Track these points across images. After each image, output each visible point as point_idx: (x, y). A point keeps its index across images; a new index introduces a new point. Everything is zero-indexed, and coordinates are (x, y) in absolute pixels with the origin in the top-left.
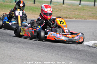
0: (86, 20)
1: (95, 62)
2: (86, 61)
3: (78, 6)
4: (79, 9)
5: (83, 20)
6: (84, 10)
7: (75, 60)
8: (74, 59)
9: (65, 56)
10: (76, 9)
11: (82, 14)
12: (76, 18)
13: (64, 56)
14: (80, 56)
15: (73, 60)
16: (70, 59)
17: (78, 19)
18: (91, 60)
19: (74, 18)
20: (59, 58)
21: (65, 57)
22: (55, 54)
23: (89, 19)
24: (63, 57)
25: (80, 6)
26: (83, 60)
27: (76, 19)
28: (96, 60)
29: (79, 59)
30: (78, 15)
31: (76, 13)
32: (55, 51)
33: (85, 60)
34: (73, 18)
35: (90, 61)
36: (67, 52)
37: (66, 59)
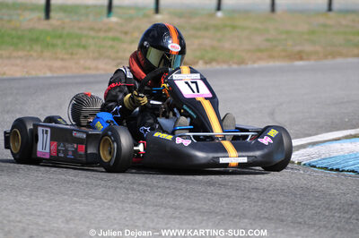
0: (243, 66)
1: (282, 221)
2: (246, 221)
3: (212, 15)
4: (217, 28)
5: (235, 66)
6: (234, 27)
7: (205, 218)
8: (202, 214)
9: (171, 207)
10: (206, 28)
11: (227, 45)
12: (206, 63)
13: (166, 208)
14: (224, 203)
15: (198, 218)
16: (187, 215)
17: (214, 64)
18: (266, 215)
19: (201, 62)
20: (147, 218)
21: (171, 211)
22: (133, 203)
23: (254, 62)
24: (163, 211)
25: (219, 14)
26: (236, 216)
27: (208, 67)
28: (284, 212)
29: (223, 214)
30: (213, 48)
31: (207, 42)
32: (133, 190)
33: (243, 215)
34: (197, 63)
35: (264, 218)
36: (177, 193)
37: (175, 218)
